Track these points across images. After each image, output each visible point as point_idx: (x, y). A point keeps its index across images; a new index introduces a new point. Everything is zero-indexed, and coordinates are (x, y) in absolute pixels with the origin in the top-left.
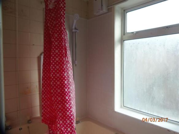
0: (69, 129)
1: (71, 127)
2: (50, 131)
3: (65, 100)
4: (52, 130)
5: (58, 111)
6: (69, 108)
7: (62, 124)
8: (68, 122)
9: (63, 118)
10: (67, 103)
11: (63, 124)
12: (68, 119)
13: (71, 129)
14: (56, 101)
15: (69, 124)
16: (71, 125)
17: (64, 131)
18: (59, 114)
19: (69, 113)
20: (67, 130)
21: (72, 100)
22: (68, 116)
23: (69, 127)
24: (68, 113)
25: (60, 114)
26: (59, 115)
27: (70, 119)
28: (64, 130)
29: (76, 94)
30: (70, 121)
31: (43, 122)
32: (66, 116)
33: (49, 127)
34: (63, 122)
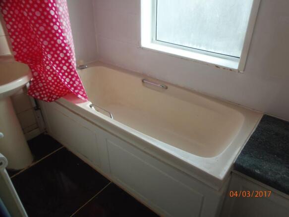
0: (65, 68)
1: (67, 64)
2: (33, 73)
3: (50, 17)
4: (36, 71)
5: (41, 36)
6: (60, 31)
7: (51, 60)
8: (62, 55)
9: (51, 49)
10: (55, 24)
11: (54, 59)
12: (61, 51)
13: (68, 67)
14: (32, 18)
15: (63, 59)
16: (67, 61)
17: (57, 71)
18: (42, 42)
19: (61, 42)
20: (62, 68)
21: (62, 18)
22: (60, 45)
23: (64, 64)
24: (59, 41)
25: (46, 43)
26: (43, 44)
27: (65, 52)
28: (57, 69)
29: (69, 9)
30: (65, 54)
31: (17, 60)
32: (57, 45)
33: (30, 68)
34: (53, 56)
